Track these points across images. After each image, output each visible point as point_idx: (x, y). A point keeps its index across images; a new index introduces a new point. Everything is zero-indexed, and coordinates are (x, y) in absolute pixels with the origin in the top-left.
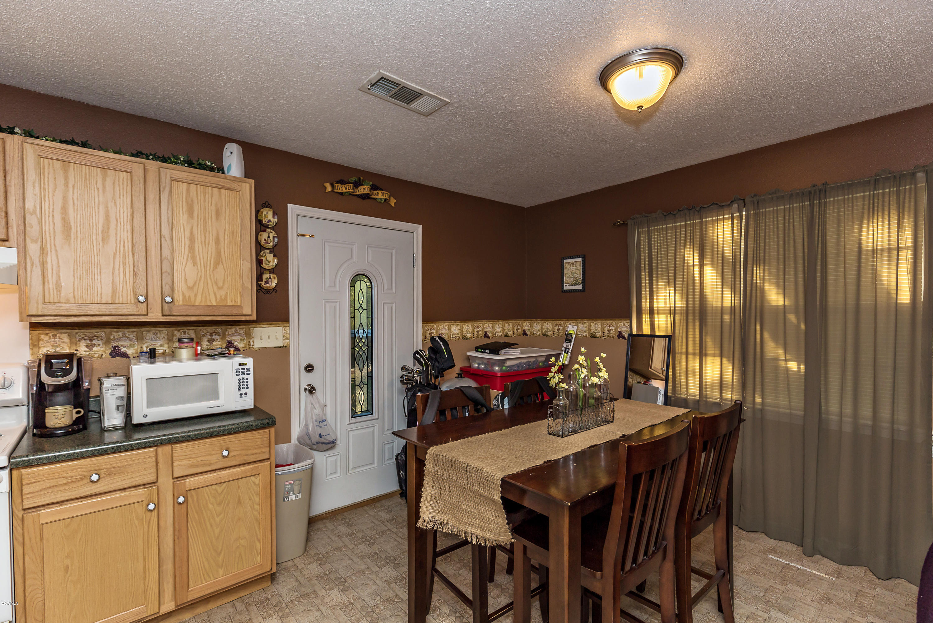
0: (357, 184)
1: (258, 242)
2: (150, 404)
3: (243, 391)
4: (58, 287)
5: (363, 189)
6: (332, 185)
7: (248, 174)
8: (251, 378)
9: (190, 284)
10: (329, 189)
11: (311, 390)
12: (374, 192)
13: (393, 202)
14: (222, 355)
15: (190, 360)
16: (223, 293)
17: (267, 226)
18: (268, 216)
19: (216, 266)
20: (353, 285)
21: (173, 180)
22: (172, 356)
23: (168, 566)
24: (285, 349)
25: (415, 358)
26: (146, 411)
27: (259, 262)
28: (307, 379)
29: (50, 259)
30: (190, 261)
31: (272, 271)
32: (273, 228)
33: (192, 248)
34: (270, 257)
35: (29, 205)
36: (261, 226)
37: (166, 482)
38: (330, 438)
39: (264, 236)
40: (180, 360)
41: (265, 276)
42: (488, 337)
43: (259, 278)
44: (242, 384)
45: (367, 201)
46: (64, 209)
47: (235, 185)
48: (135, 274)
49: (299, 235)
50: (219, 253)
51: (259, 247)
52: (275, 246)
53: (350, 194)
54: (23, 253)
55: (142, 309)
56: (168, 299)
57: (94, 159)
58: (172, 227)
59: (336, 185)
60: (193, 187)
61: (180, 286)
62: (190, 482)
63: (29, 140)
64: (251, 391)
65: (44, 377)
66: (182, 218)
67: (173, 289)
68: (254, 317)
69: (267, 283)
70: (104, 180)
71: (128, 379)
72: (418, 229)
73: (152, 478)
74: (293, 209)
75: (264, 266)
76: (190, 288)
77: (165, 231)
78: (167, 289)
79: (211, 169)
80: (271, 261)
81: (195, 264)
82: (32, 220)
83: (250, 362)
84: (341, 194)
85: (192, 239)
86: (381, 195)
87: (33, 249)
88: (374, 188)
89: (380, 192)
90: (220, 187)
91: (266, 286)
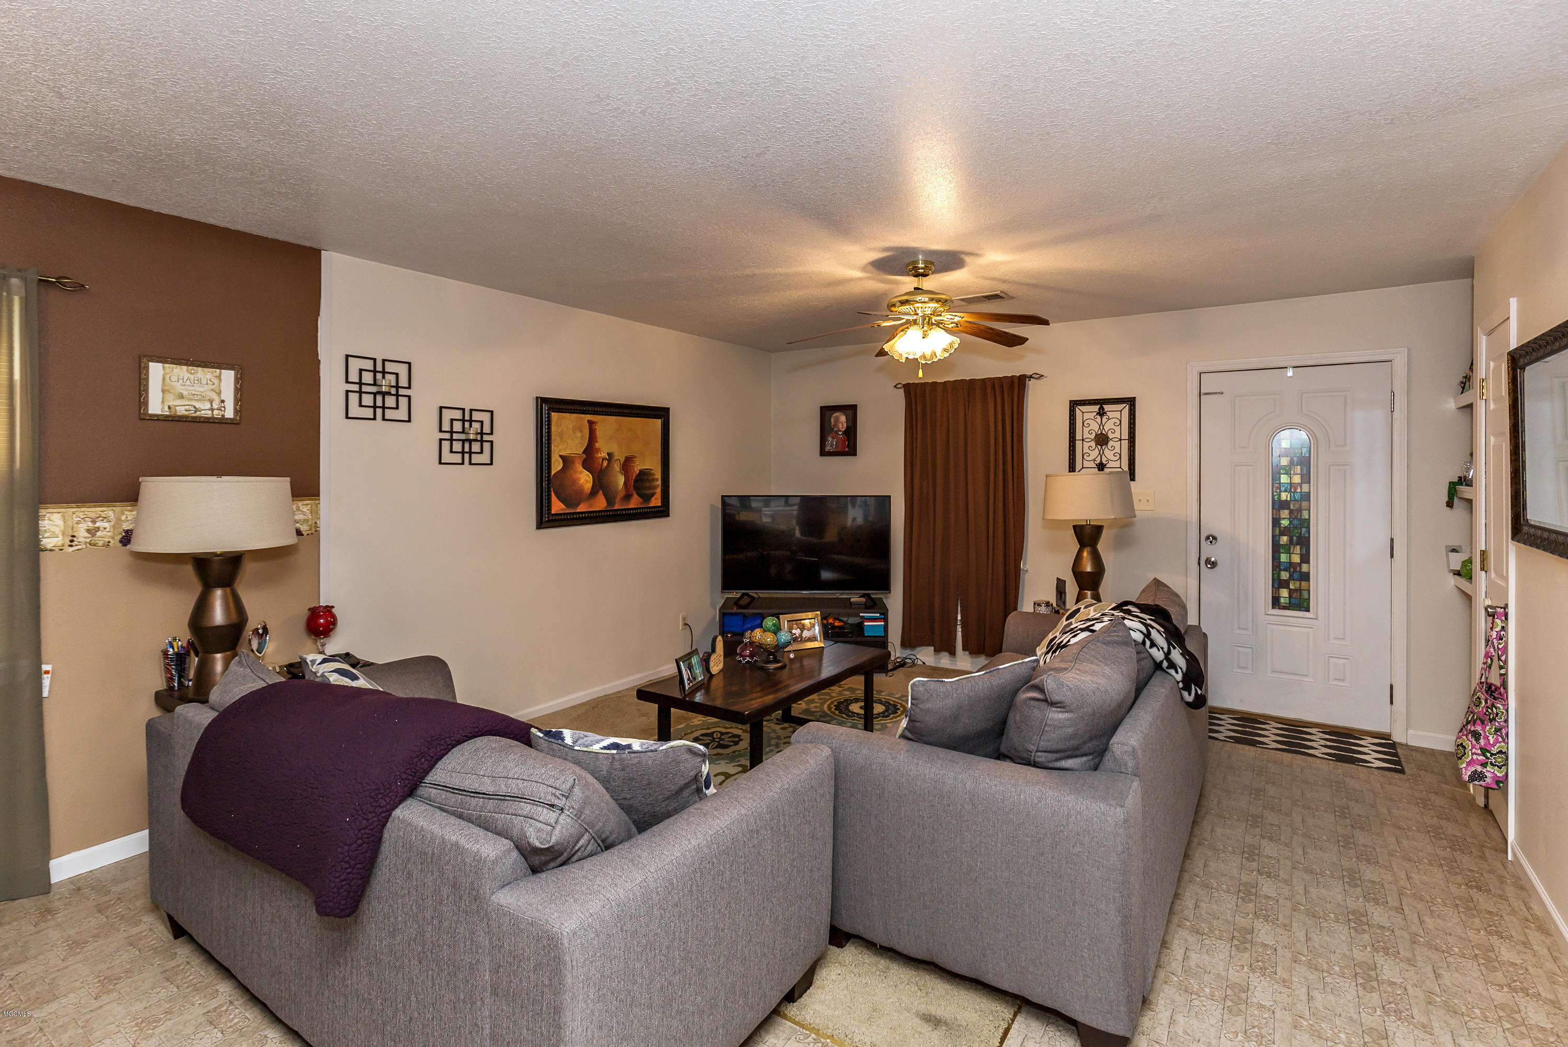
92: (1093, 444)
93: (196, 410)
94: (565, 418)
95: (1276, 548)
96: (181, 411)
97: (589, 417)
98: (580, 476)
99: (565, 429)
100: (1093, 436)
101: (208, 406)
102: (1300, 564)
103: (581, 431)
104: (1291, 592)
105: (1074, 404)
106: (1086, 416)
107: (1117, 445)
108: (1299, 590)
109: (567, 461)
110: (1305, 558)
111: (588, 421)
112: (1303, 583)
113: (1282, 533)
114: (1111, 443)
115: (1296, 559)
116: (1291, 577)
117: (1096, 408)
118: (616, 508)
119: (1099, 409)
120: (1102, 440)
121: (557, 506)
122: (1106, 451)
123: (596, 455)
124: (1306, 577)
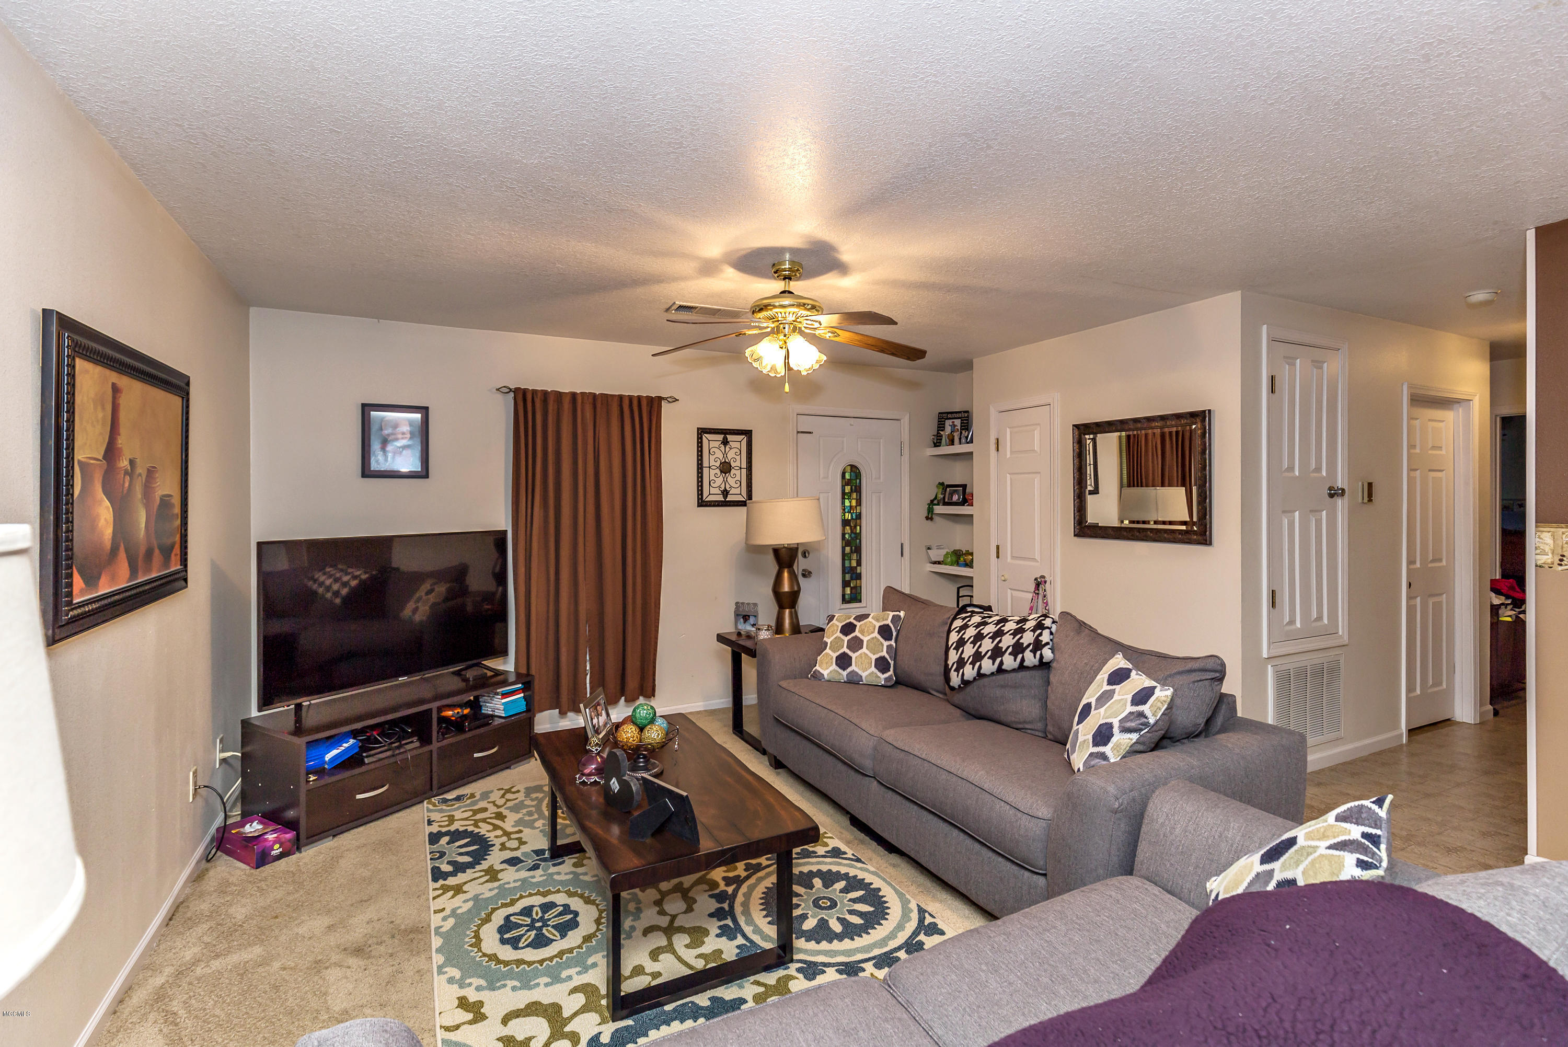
92: (718, 471)
95: (844, 555)
97: (114, 377)
100: (718, 464)
102: (856, 568)
104: (852, 589)
105: (702, 432)
106: (712, 444)
107: (738, 472)
108: (855, 587)
109: (85, 474)
110: (859, 563)
112: (858, 581)
113: (847, 545)
114: (733, 471)
115: (854, 564)
116: (852, 579)
117: (721, 437)
118: (139, 579)
119: (724, 439)
120: (726, 468)
122: (729, 479)
124: (859, 577)
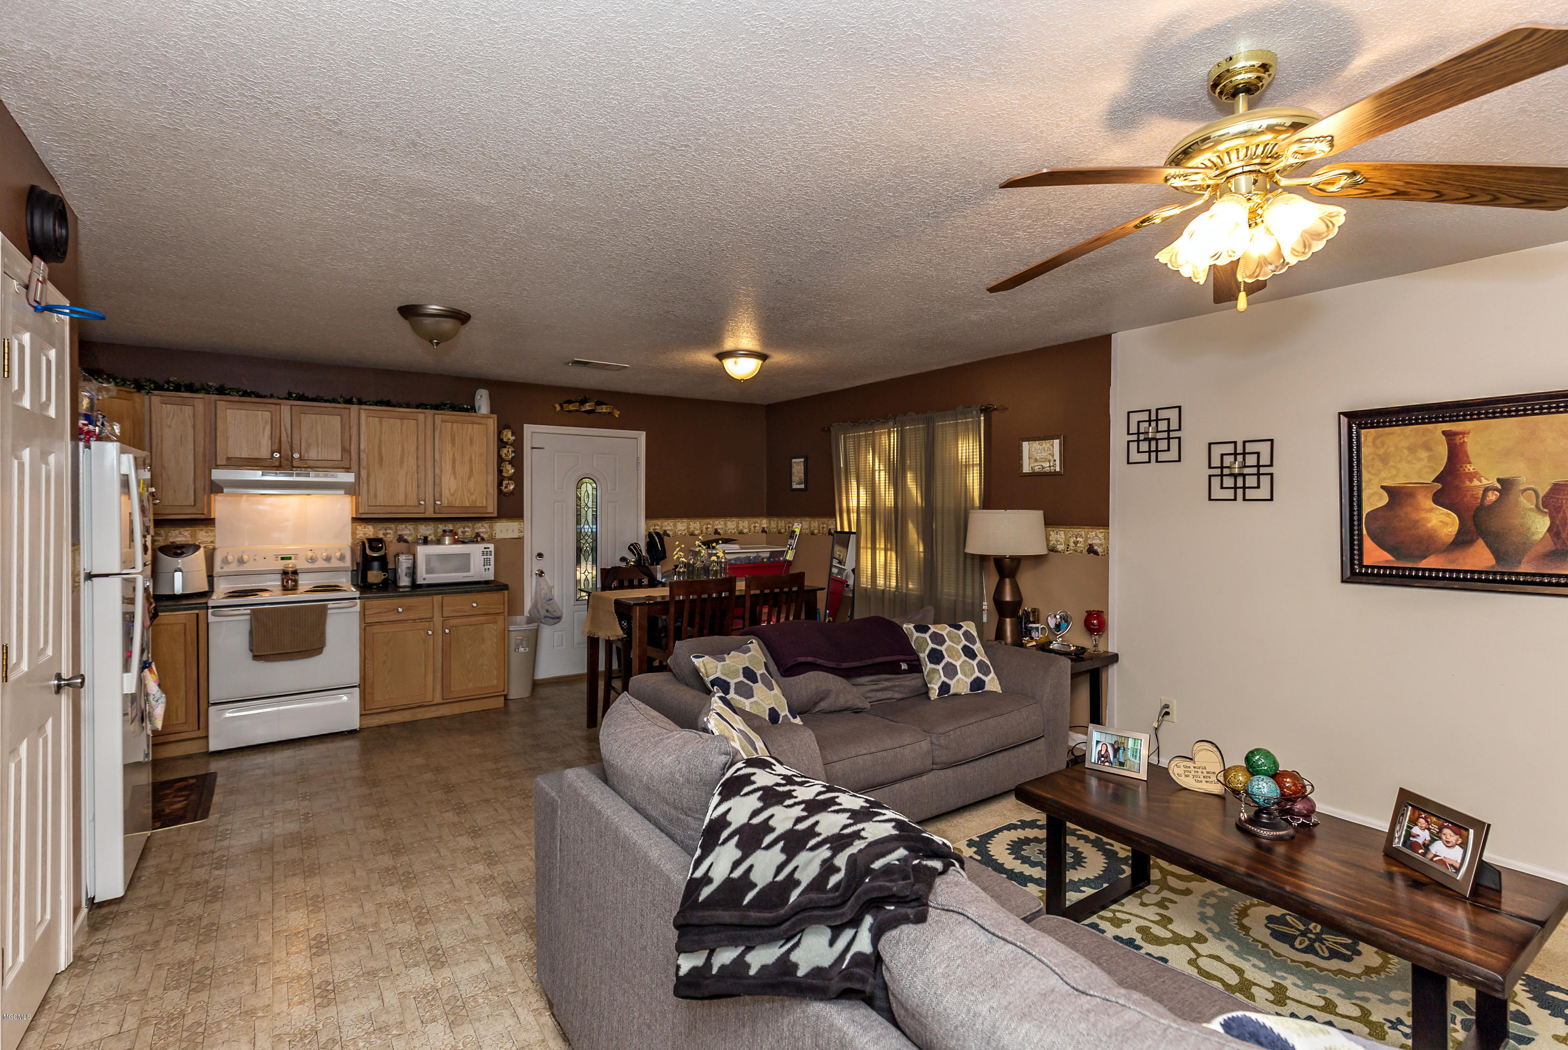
0: (583, 402)
1: (499, 456)
2: (428, 572)
3: (487, 567)
4: (376, 496)
5: (588, 407)
6: (561, 406)
7: (492, 412)
8: (492, 558)
9: (452, 491)
10: (558, 408)
11: (541, 574)
12: (598, 407)
13: (617, 414)
14: (472, 541)
15: (450, 544)
16: (473, 498)
17: (507, 443)
18: (508, 436)
19: (469, 479)
20: (578, 487)
21: (443, 421)
22: (439, 542)
23: (439, 674)
24: (520, 539)
25: (630, 549)
26: (425, 576)
27: (500, 472)
28: (538, 565)
29: (372, 479)
30: (452, 477)
31: (510, 478)
32: (511, 445)
33: (454, 467)
34: (509, 467)
35: (362, 447)
36: (502, 444)
37: (438, 620)
38: (558, 614)
39: (505, 450)
40: (444, 544)
41: (505, 482)
42: (719, 534)
43: (500, 484)
44: (486, 562)
45: (592, 415)
46: (380, 447)
47: (483, 421)
48: (418, 486)
49: (532, 448)
50: (471, 470)
51: (500, 460)
52: (513, 458)
53: (577, 411)
54: (358, 477)
55: (422, 509)
56: (438, 503)
57: (396, 414)
58: (441, 452)
59: (565, 405)
60: (455, 425)
61: (445, 493)
62: (453, 622)
63: (364, 407)
64: (492, 567)
65: (368, 551)
66: (448, 446)
67: (441, 496)
68: (495, 515)
69: (506, 487)
70: (402, 425)
71: (414, 555)
72: (642, 436)
73: (429, 615)
74: (528, 429)
75: (505, 474)
76: (452, 495)
77: (437, 457)
78: (437, 495)
79: (467, 410)
80: (510, 470)
81: (455, 478)
82: (363, 456)
83: (492, 547)
84: (569, 411)
85: (454, 460)
86: (604, 409)
87: (364, 473)
88: (599, 403)
89: (604, 407)
90: (473, 423)
91: (505, 490)
93: (1043, 468)
94: (1392, 433)
96: (1037, 469)
97: (1446, 427)
98: (1428, 515)
99: (1392, 449)
101: (1048, 464)
103: (1428, 449)
109: (1396, 494)
111: (1444, 432)
118: (1523, 568)
121: (1374, 555)
123: (1468, 483)
